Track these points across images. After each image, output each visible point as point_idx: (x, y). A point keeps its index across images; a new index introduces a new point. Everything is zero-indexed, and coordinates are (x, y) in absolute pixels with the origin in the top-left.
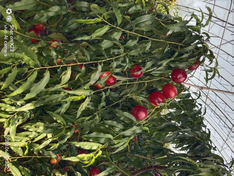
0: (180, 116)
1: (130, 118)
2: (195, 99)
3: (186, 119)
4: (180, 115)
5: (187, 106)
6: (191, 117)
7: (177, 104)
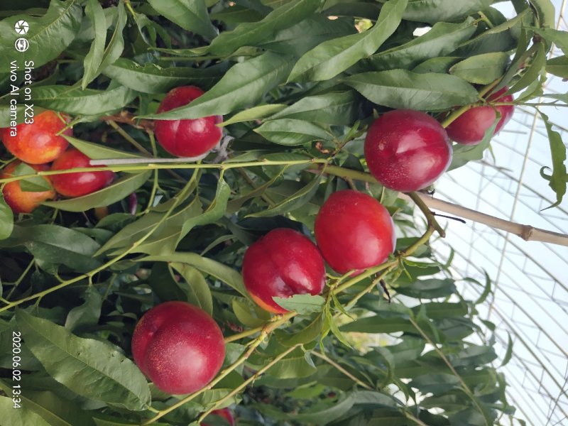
0: (418, 365)
1: (115, 376)
2: (470, 302)
3: (441, 379)
4: (418, 362)
5: (442, 326)
6: (459, 369)
7: (407, 318)
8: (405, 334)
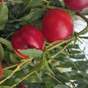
3: (82, 81)
6: (86, 78)
7: (73, 64)
8: (72, 68)
